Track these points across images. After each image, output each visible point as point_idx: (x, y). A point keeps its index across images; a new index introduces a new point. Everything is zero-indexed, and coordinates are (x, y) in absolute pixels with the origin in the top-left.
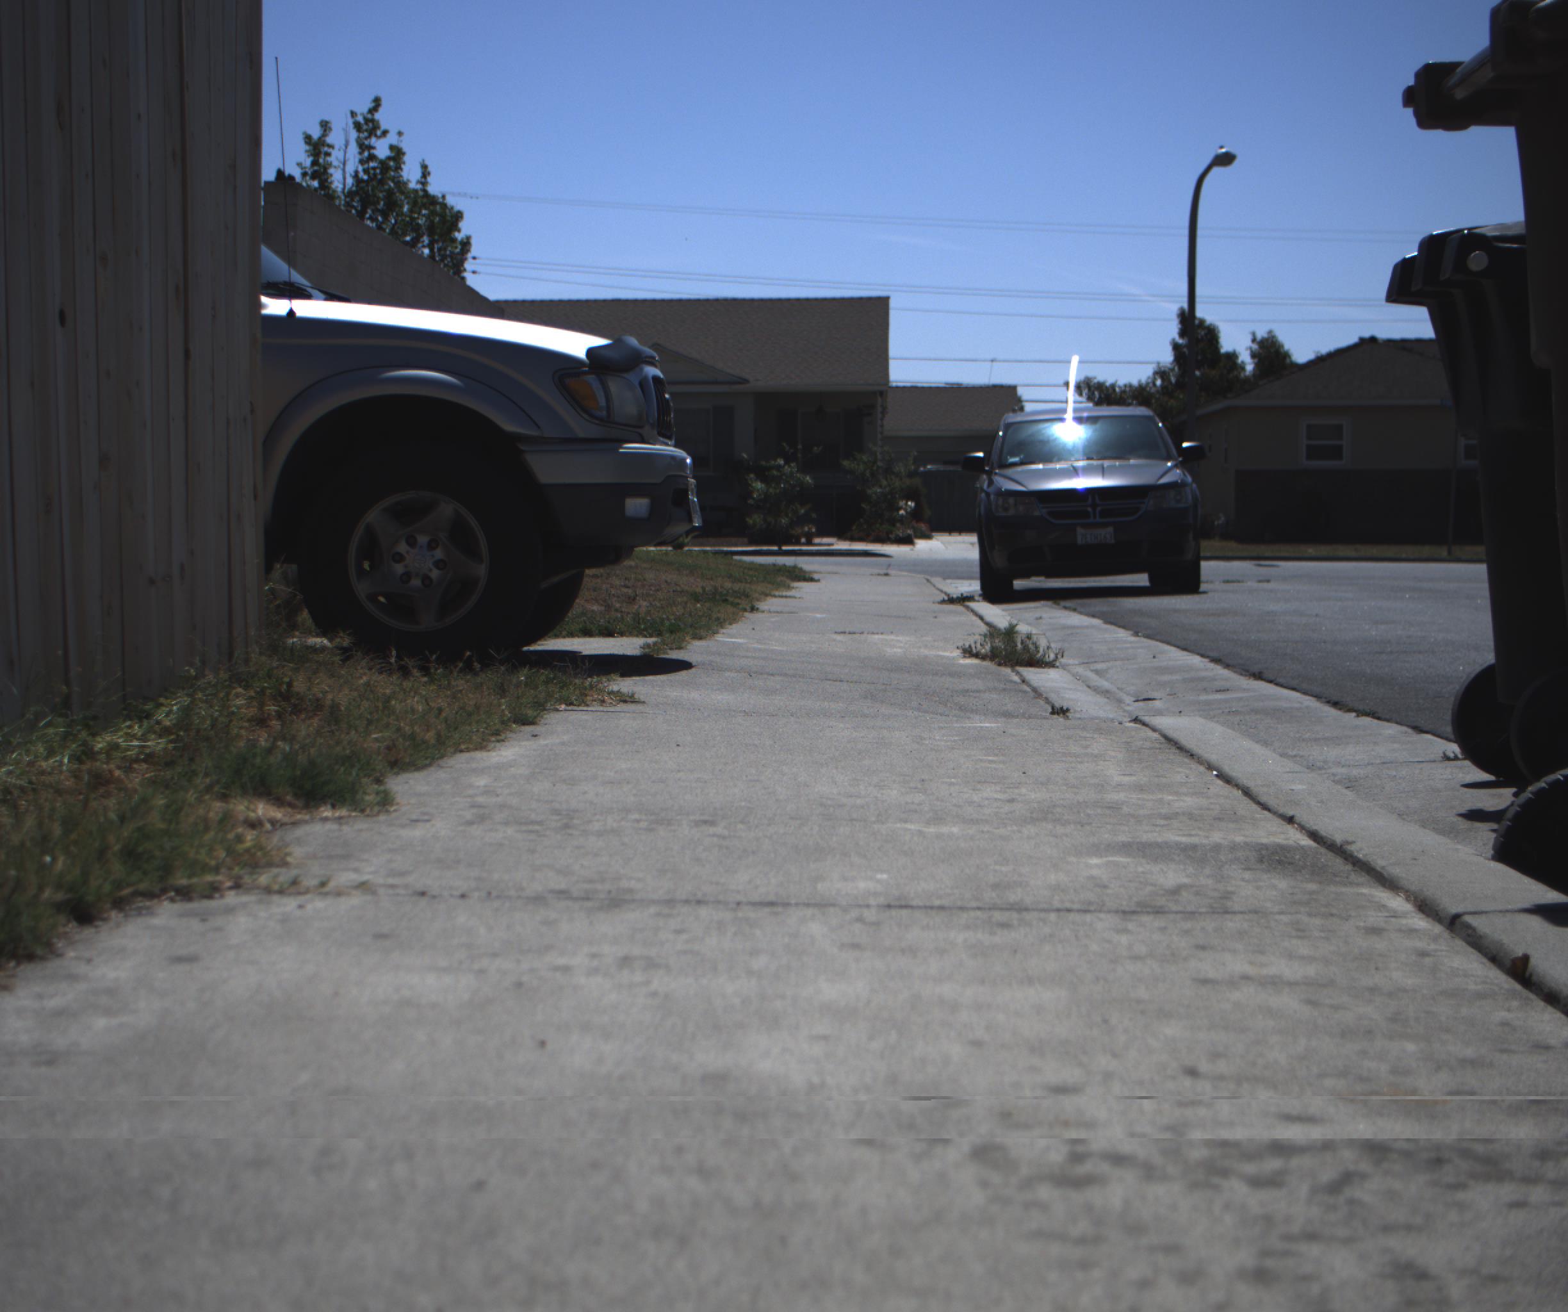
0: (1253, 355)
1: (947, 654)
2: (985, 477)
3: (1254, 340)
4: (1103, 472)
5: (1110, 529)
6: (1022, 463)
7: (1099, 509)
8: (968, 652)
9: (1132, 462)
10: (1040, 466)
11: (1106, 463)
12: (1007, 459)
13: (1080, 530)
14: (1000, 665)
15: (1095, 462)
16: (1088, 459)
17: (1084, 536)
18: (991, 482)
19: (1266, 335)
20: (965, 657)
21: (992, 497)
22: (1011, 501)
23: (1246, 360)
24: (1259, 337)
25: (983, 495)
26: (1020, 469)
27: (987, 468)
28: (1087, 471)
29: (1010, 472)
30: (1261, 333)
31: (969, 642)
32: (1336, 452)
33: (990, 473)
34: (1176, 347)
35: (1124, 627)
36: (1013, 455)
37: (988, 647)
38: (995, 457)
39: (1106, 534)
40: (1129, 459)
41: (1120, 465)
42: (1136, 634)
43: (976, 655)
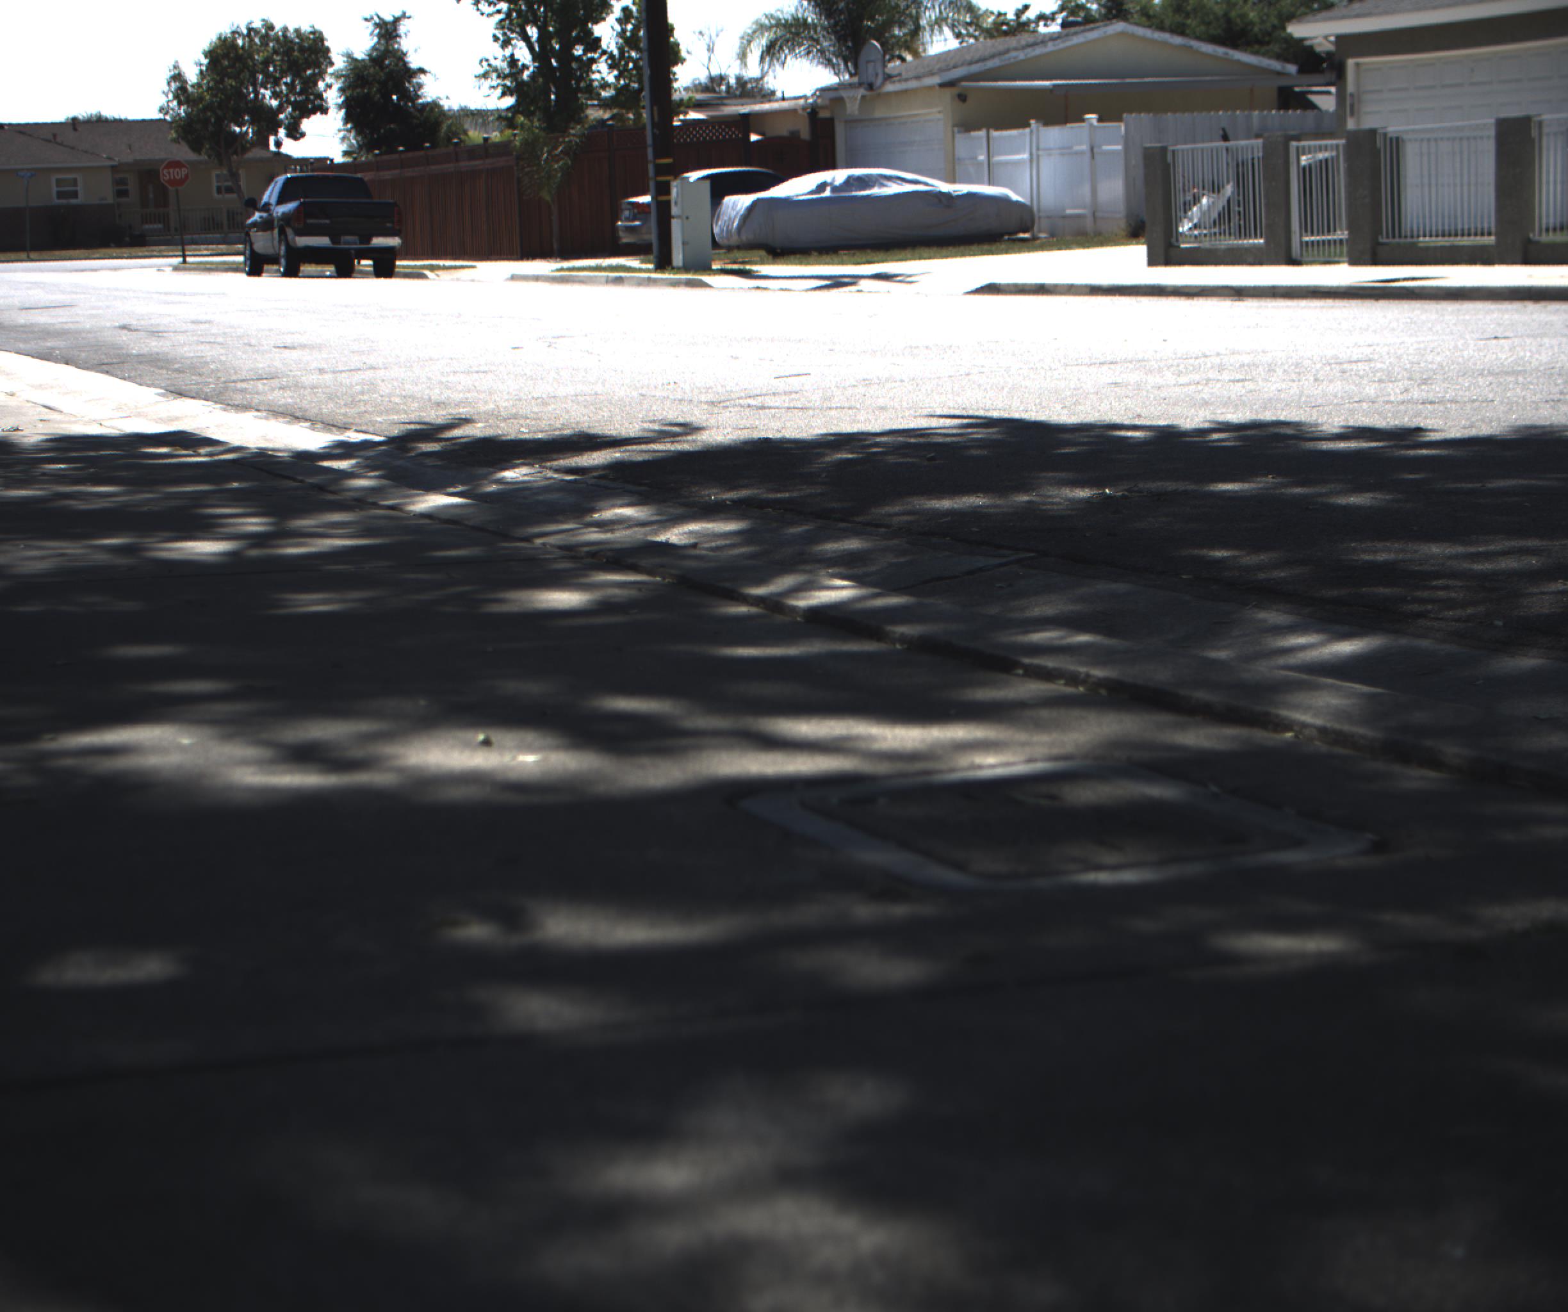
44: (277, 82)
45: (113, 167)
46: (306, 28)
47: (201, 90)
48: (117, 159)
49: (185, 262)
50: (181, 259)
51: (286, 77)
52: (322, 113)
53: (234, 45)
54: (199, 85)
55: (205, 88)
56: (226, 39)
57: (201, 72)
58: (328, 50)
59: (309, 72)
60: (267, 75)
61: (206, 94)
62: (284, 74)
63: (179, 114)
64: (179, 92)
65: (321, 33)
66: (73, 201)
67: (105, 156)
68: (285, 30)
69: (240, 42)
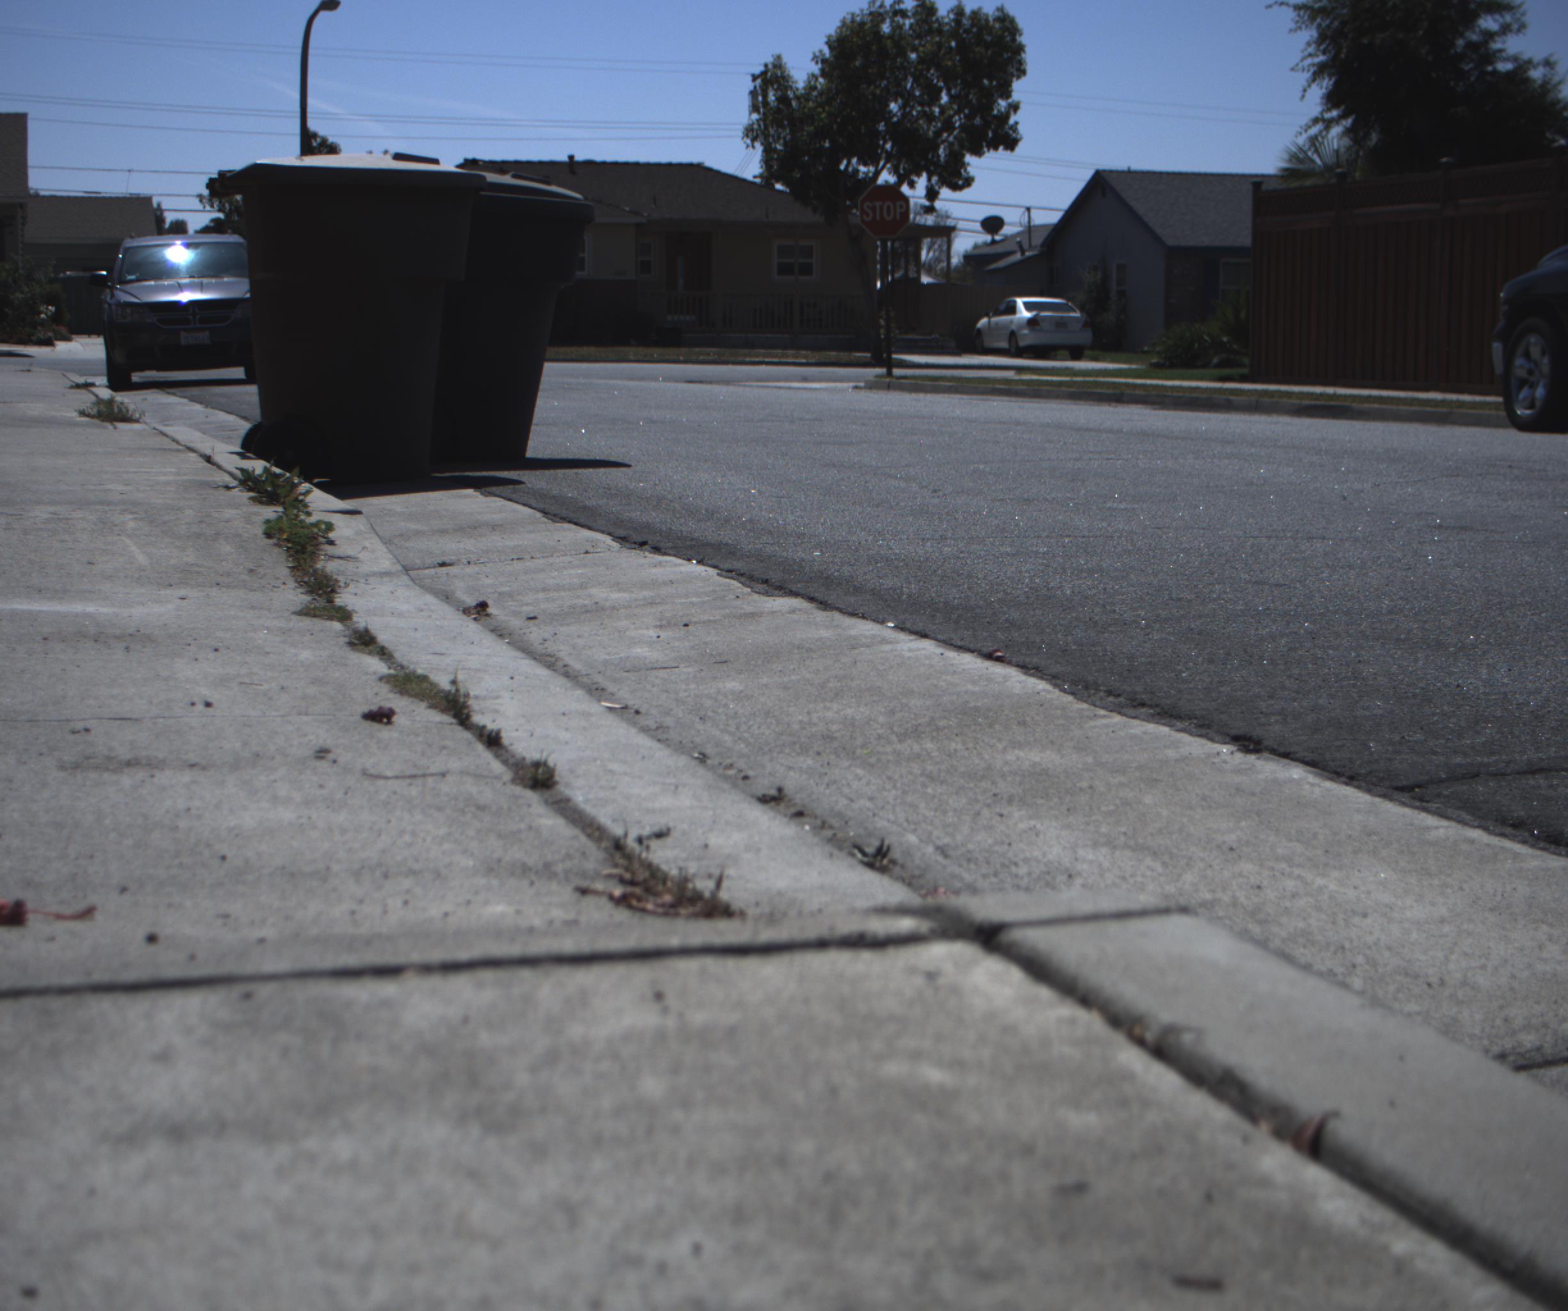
1: (69, 415)
2: (108, 291)
4: (201, 288)
5: (207, 333)
6: (138, 280)
7: (198, 317)
8: (83, 413)
9: (226, 279)
10: (152, 283)
11: (205, 280)
12: (125, 277)
13: (183, 334)
14: (103, 421)
15: (196, 280)
16: (191, 277)
17: (185, 339)
18: (113, 296)
20: (80, 416)
21: (113, 307)
22: (128, 310)
25: (106, 306)
26: (136, 285)
27: (109, 284)
28: (191, 287)
29: (128, 287)
31: (83, 407)
33: (112, 288)
35: (201, 403)
36: (130, 274)
37: (94, 411)
38: (116, 275)
39: (204, 337)
40: (223, 277)
41: (216, 283)
42: (207, 407)
43: (88, 416)
45: (638, 225)
46: (989, 9)
47: (809, 105)
48: (646, 214)
49: (889, 374)
50: (881, 371)
52: (1006, 148)
53: (877, 33)
55: (817, 100)
56: (862, 24)
57: (816, 74)
58: (1020, 49)
59: (986, 82)
61: (818, 109)
64: (777, 105)
65: (1012, 21)
68: (959, 11)
69: (886, 28)
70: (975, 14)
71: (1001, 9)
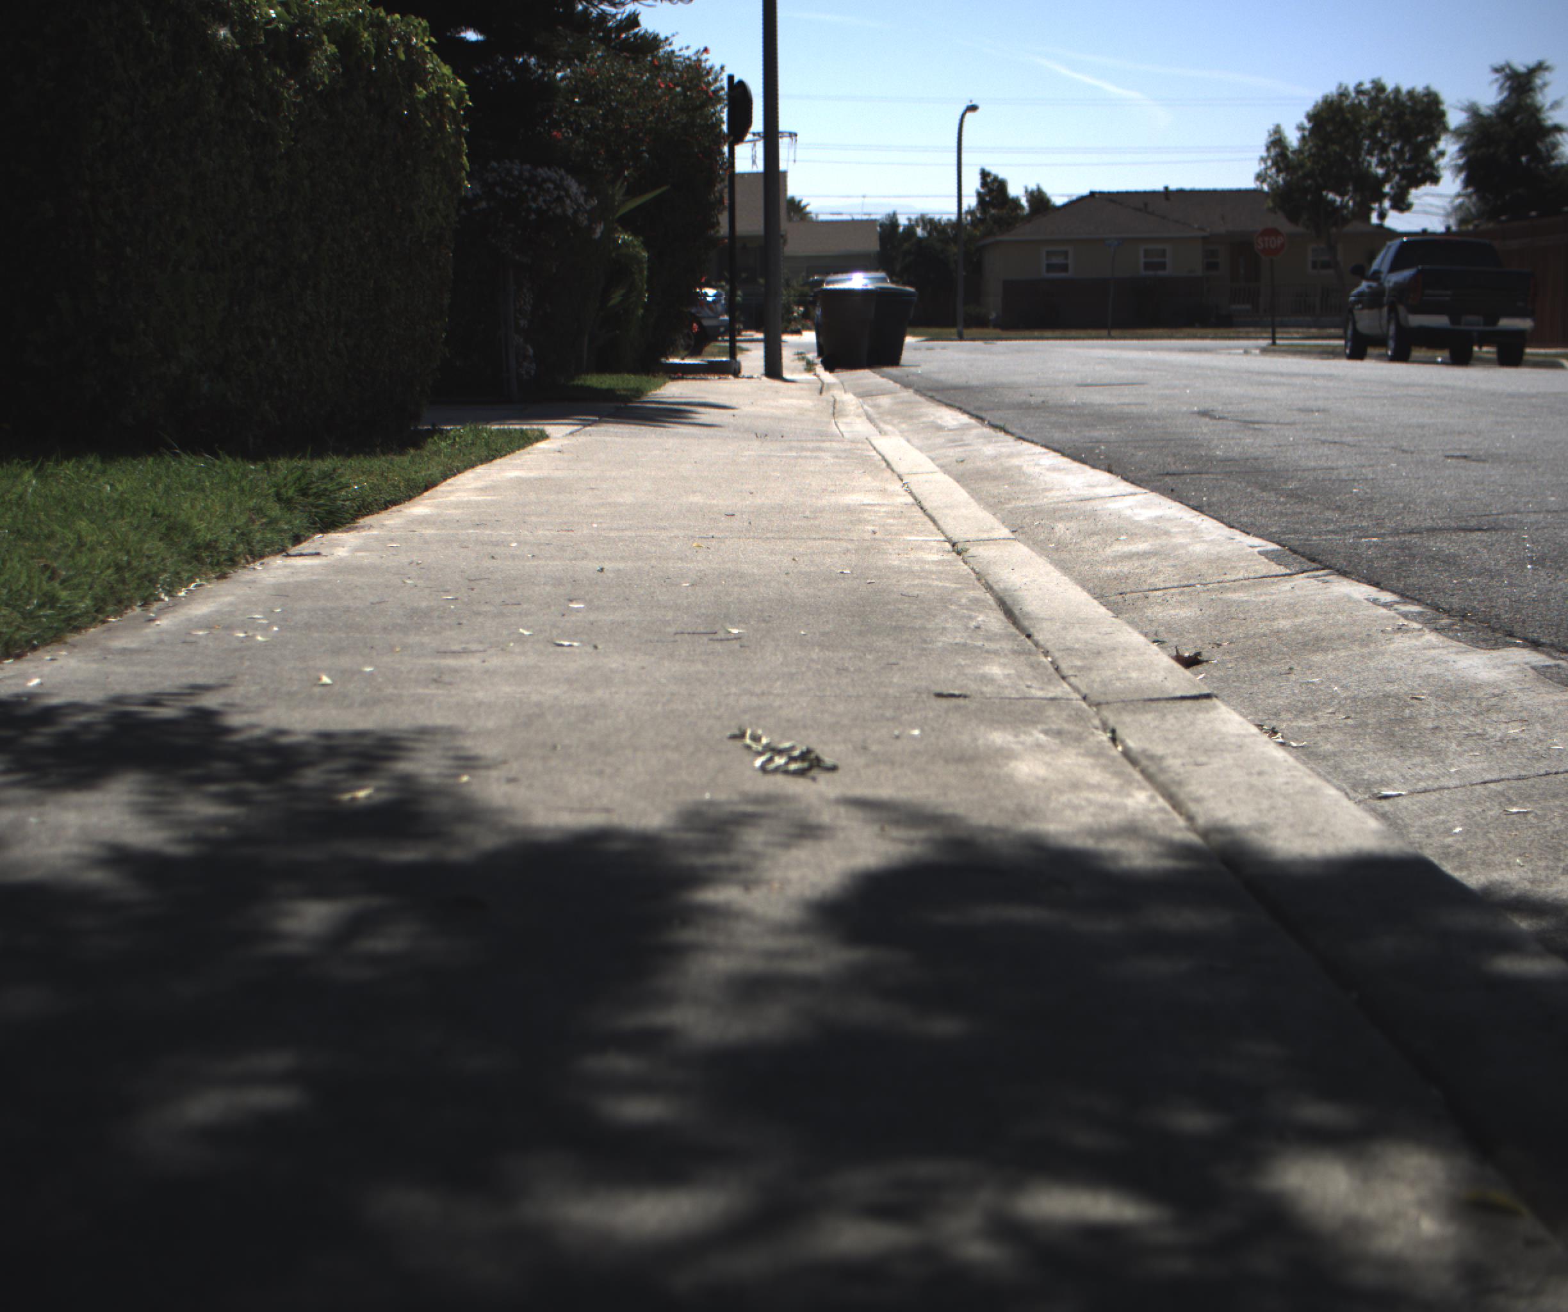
0: (1028, 201)
3: (1026, 191)
19: (1035, 188)
23: (1024, 202)
24: (1030, 189)
30: (1032, 186)
32: (1064, 268)
34: (979, 194)
44: (1384, 149)
45: (1204, 238)
46: (1420, 88)
47: (1301, 157)
48: (1208, 230)
49: (1274, 344)
50: (1270, 342)
51: (1395, 142)
52: (1432, 183)
53: (1340, 107)
54: (1299, 152)
55: (1306, 154)
56: (1332, 102)
57: (1303, 137)
58: (1442, 114)
59: (1420, 138)
60: (1375, 142)
61: (1306, 160)
62: (1393, 138)
63: (1276, 182)
64: (1279, 159)
65: (1436, 96)
66: (1161, 273)
67: (1196, 226)
68: (1397, 91)
69: (1349, 104)
70: (1411, 93)
71: (1427, 88)
